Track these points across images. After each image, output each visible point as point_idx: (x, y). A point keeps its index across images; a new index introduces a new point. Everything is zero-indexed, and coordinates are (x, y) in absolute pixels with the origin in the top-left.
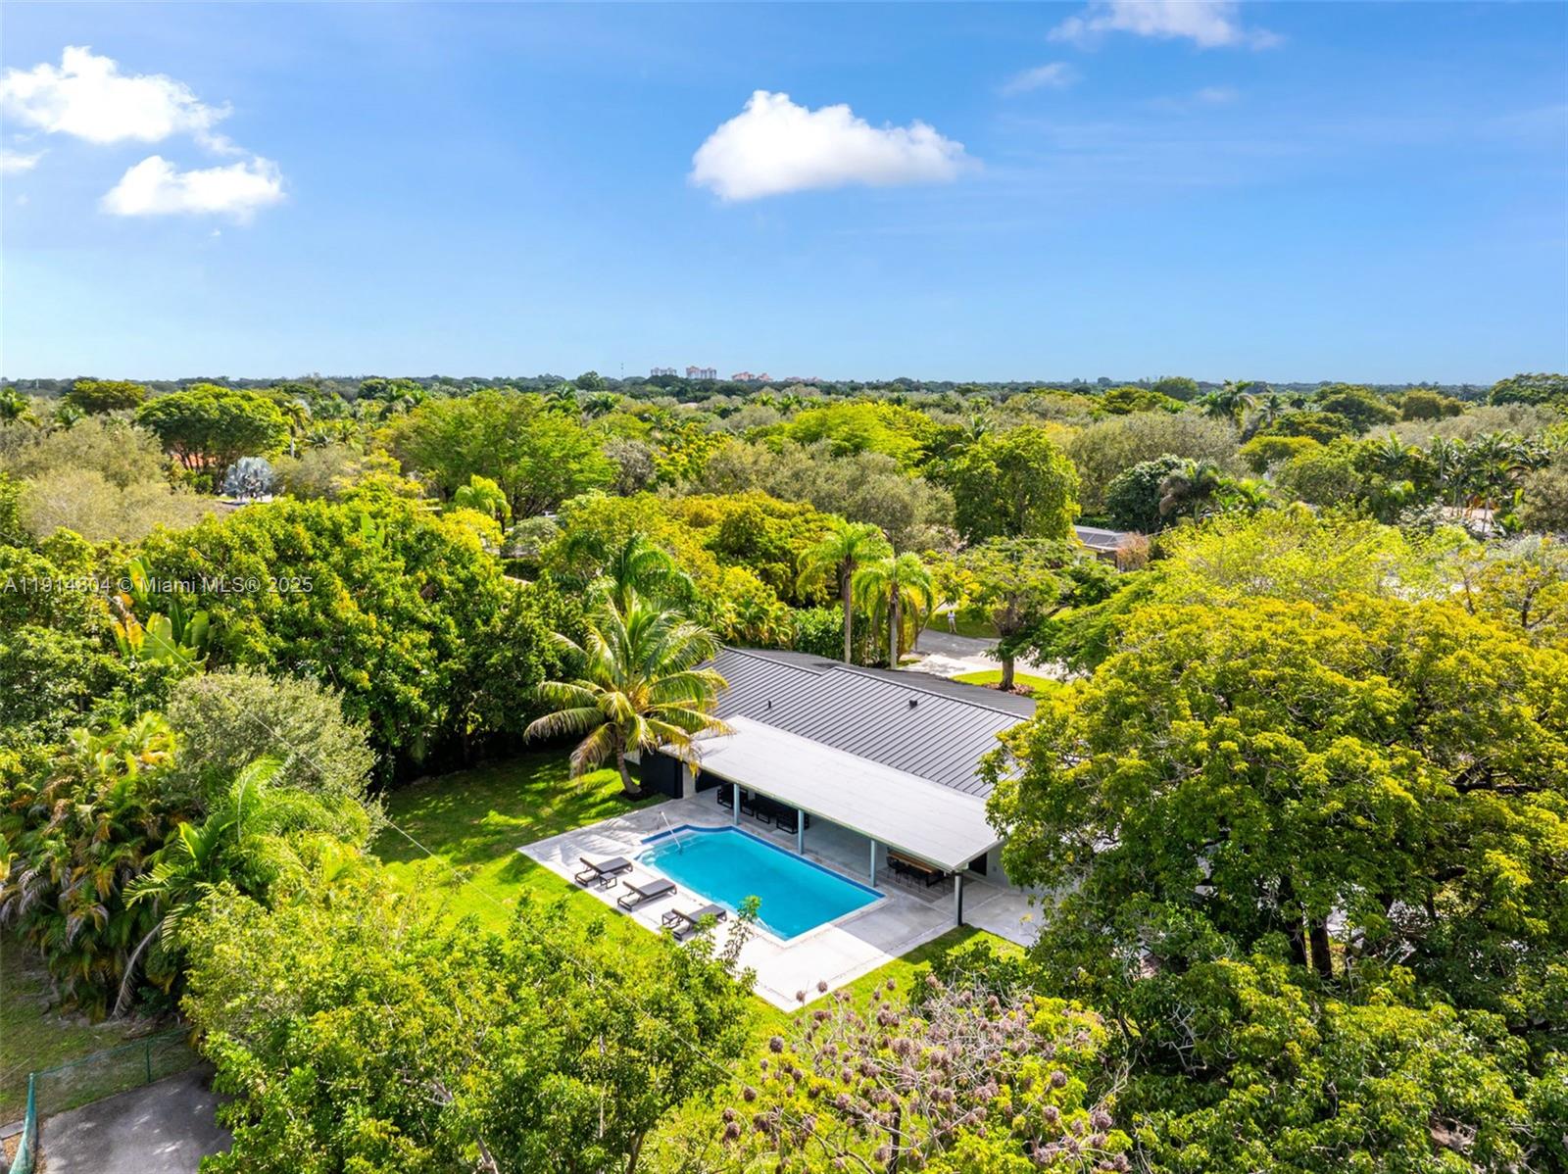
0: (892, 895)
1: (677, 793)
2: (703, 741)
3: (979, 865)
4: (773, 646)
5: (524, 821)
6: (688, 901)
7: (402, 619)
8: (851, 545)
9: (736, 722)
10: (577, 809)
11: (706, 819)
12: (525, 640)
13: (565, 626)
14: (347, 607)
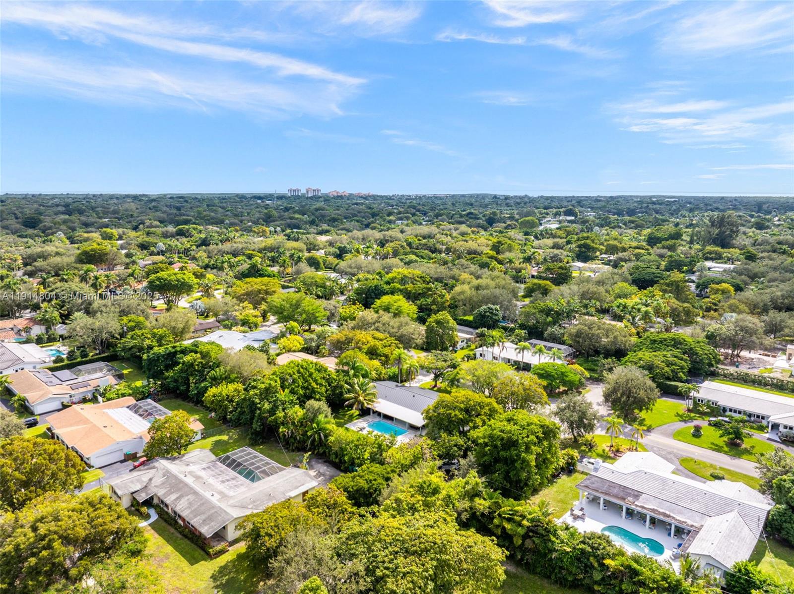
0: (410, 431)
1: (369, 414)
2: (375, 405)
3: (424, 426)
4: (384, 380)
5: (342, 421)
6: (376, 432)
7: (321, 385)
8: (400, 354)
9: (380, 400)
10: (351, 418)
11: (377, 419)
12: (342, 387)
13: (349, 384)
14: (314, 384)
